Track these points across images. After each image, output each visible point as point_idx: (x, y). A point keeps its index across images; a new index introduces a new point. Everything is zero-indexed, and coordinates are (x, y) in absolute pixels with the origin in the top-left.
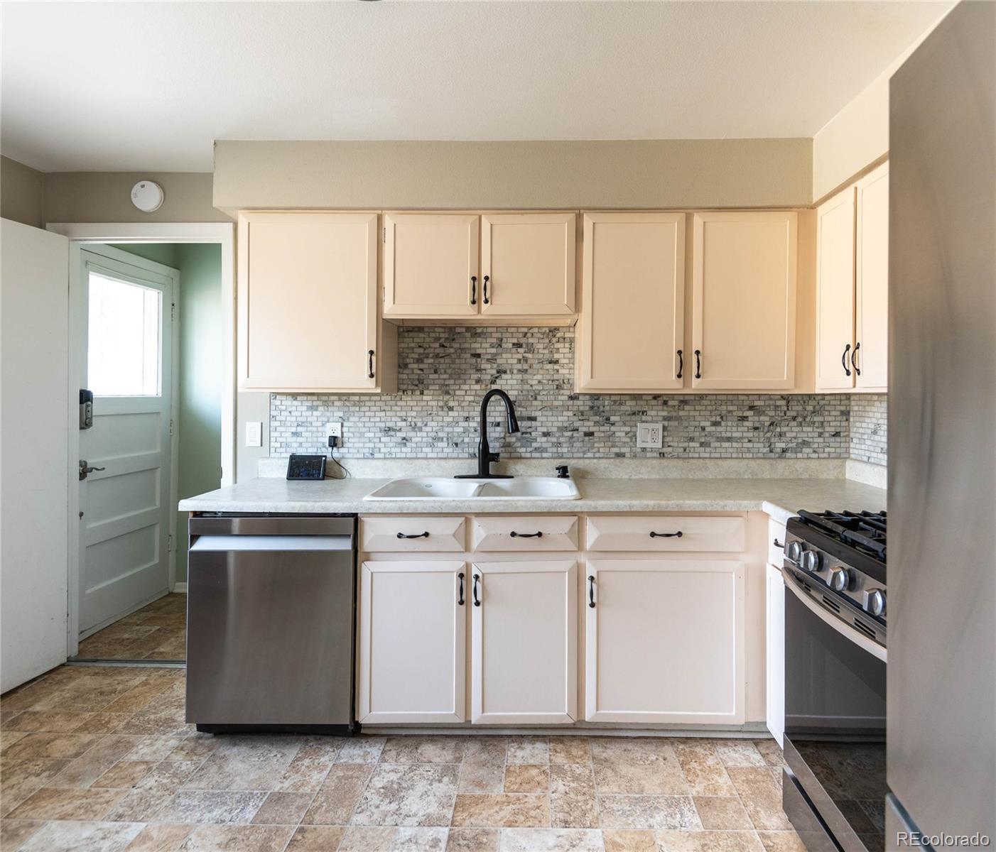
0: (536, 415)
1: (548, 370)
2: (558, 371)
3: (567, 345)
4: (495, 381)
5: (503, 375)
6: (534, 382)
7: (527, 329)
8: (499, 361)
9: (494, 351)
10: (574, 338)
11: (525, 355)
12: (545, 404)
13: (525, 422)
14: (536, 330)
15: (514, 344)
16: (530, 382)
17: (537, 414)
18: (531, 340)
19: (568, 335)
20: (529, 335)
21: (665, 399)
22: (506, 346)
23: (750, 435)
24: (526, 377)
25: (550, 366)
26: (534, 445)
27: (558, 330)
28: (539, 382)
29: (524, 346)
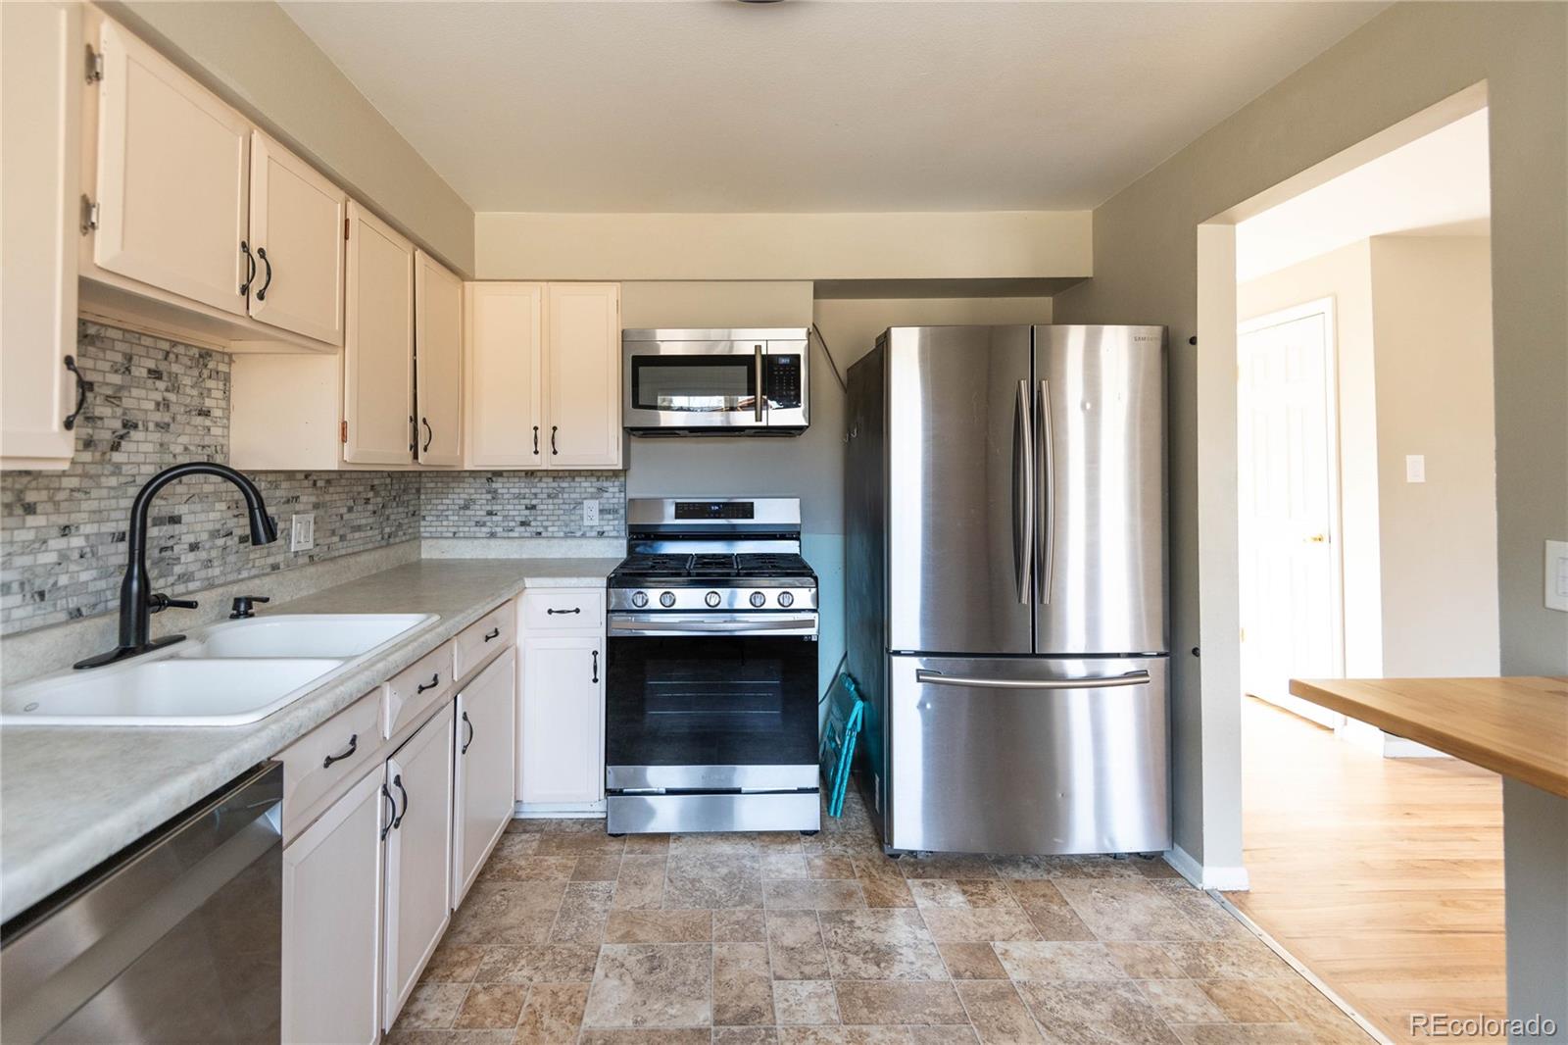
0: (181, 512)
1: (196, 426)
2: (209, 430)
3: (221, 385)
4: (119, 444)
5: (132, 433)
6: (179, 449)
7: (168, 344)
8: (127, 402)
9: (116, 379)
10: (229, 373)
11: (167, 395)
12: (192, 491)
13: (165, 528)
14: (180, 350)
15: (150, 371)
16: (172, 448)
17: (181, 510)
18: (175, 368)
19: (222, 368)
20: (172, 357)
21: (315, 478)
22: (137, 374)
23: (371, 520)
24: (167, 438)
25: (199, 420)
26: (178, 569)
27: (210, 356)
28: (186, 449)
29: (165, 377)
